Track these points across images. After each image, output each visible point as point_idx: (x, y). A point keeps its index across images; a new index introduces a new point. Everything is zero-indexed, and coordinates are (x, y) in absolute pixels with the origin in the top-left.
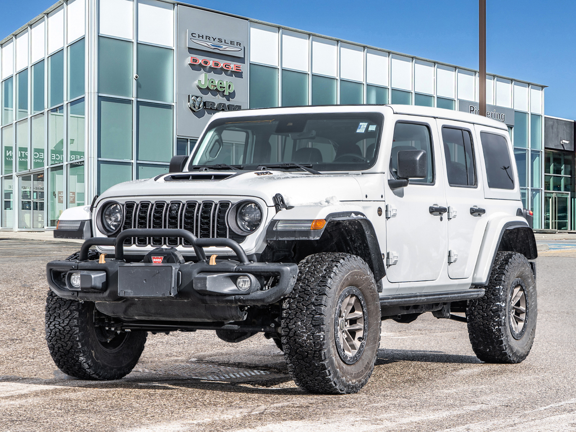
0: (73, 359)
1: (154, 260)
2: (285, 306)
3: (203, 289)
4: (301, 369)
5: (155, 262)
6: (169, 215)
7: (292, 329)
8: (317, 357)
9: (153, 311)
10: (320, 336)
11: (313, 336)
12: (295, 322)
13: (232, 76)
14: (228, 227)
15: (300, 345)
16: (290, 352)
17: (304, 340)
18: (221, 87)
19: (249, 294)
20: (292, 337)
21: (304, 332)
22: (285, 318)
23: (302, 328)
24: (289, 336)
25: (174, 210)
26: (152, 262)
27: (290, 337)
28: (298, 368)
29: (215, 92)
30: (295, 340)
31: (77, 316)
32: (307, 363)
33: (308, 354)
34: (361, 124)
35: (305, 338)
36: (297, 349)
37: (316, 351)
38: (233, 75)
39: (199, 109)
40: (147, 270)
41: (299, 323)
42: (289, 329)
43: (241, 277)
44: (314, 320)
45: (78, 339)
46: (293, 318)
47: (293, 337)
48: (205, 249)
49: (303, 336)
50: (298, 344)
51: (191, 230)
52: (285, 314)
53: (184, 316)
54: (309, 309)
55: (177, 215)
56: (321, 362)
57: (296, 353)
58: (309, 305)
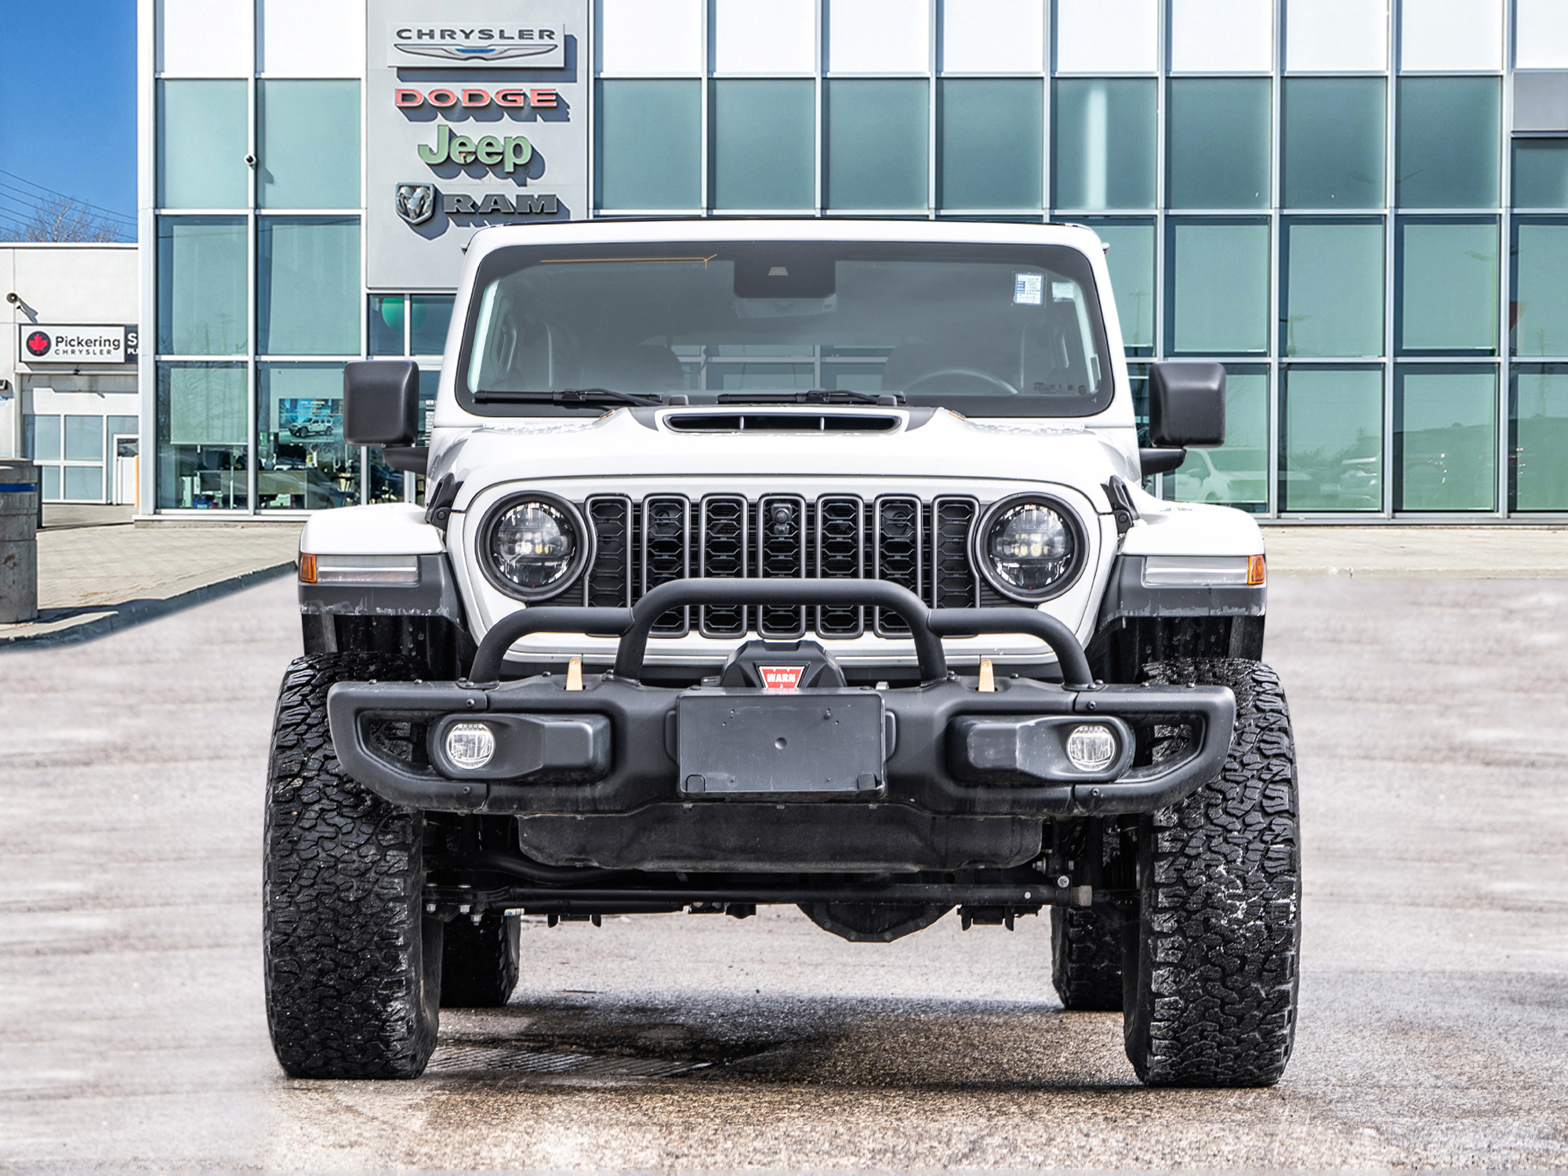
0: (365, 1008)
1: (771, 678)
2: (1162, 818)
3: (1005, 764)
4: (1207, 1009)
5: (775, 685)
6: (766, 538)
7: (1196, 888)
8: (1273, 971)
9: (732, 842)
10: (1287, 906)
11: (1264, 906)
12: (1208, 866)
13: (536, 121)
14: (977, 575)
15: (1222, 935)
16: (1183, 958)
17: (1237, 920)
18: (489, 154)
19: (1112, 780)
20: (1196, 912)
21: (1239, 895)
22: (1170, 853)
23: (1230, 884)
24: (1186, 911)
25: (782, 523)
26: (763, 686)
27: (1191, 913)
28: (1193, 1008)
29: (475, 168)
30: (1207, 920)
31: (403, 865)
32: (1232, 989)
33: (1242, 966)
34: (1021, 278)
35: (1240, 915)
36: (1211, 948)
37: (1272, 953)
38: (539, 117)
39: (419, 216)
40: (788, 708)
41: (1222, 869)
42: (1186, 887)
43: (1081, 728)
44: (1270, 859)
45: (401, 941)
46: (1199, 854)
47: (1198, 911)
48: (948, 644)
49: (1233, 909)
50: (1216, 934)
51: (910, 583)
52: (1167, 844)
53: (834, 858)
54: (1250, 825)
55: (797, 537)
56: (1277, 988)
57: (1205, 960)
58: (1247, 812)
